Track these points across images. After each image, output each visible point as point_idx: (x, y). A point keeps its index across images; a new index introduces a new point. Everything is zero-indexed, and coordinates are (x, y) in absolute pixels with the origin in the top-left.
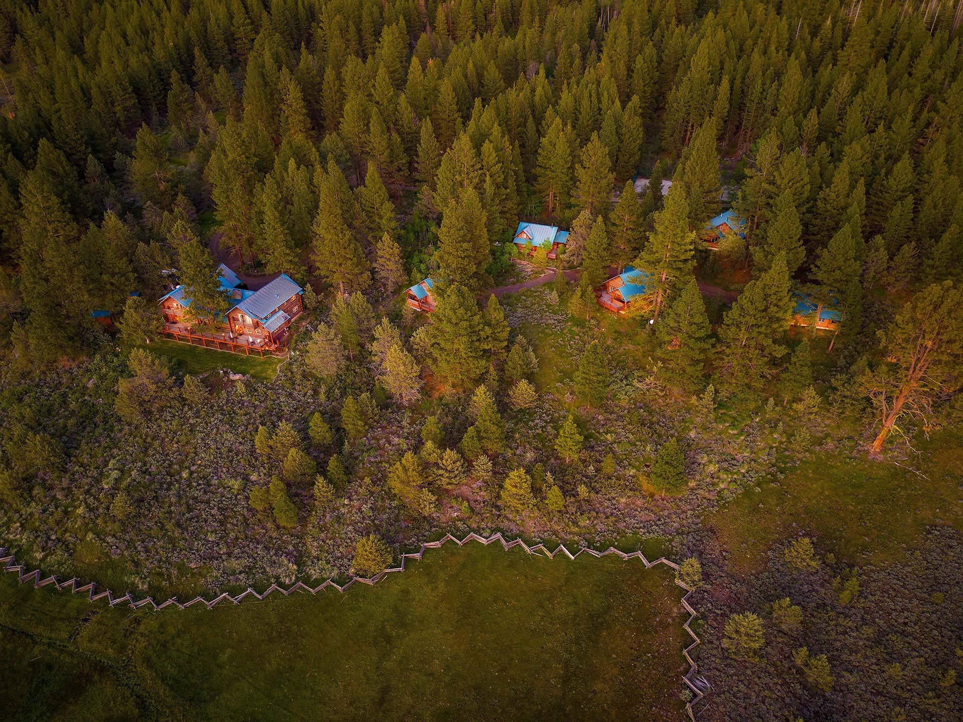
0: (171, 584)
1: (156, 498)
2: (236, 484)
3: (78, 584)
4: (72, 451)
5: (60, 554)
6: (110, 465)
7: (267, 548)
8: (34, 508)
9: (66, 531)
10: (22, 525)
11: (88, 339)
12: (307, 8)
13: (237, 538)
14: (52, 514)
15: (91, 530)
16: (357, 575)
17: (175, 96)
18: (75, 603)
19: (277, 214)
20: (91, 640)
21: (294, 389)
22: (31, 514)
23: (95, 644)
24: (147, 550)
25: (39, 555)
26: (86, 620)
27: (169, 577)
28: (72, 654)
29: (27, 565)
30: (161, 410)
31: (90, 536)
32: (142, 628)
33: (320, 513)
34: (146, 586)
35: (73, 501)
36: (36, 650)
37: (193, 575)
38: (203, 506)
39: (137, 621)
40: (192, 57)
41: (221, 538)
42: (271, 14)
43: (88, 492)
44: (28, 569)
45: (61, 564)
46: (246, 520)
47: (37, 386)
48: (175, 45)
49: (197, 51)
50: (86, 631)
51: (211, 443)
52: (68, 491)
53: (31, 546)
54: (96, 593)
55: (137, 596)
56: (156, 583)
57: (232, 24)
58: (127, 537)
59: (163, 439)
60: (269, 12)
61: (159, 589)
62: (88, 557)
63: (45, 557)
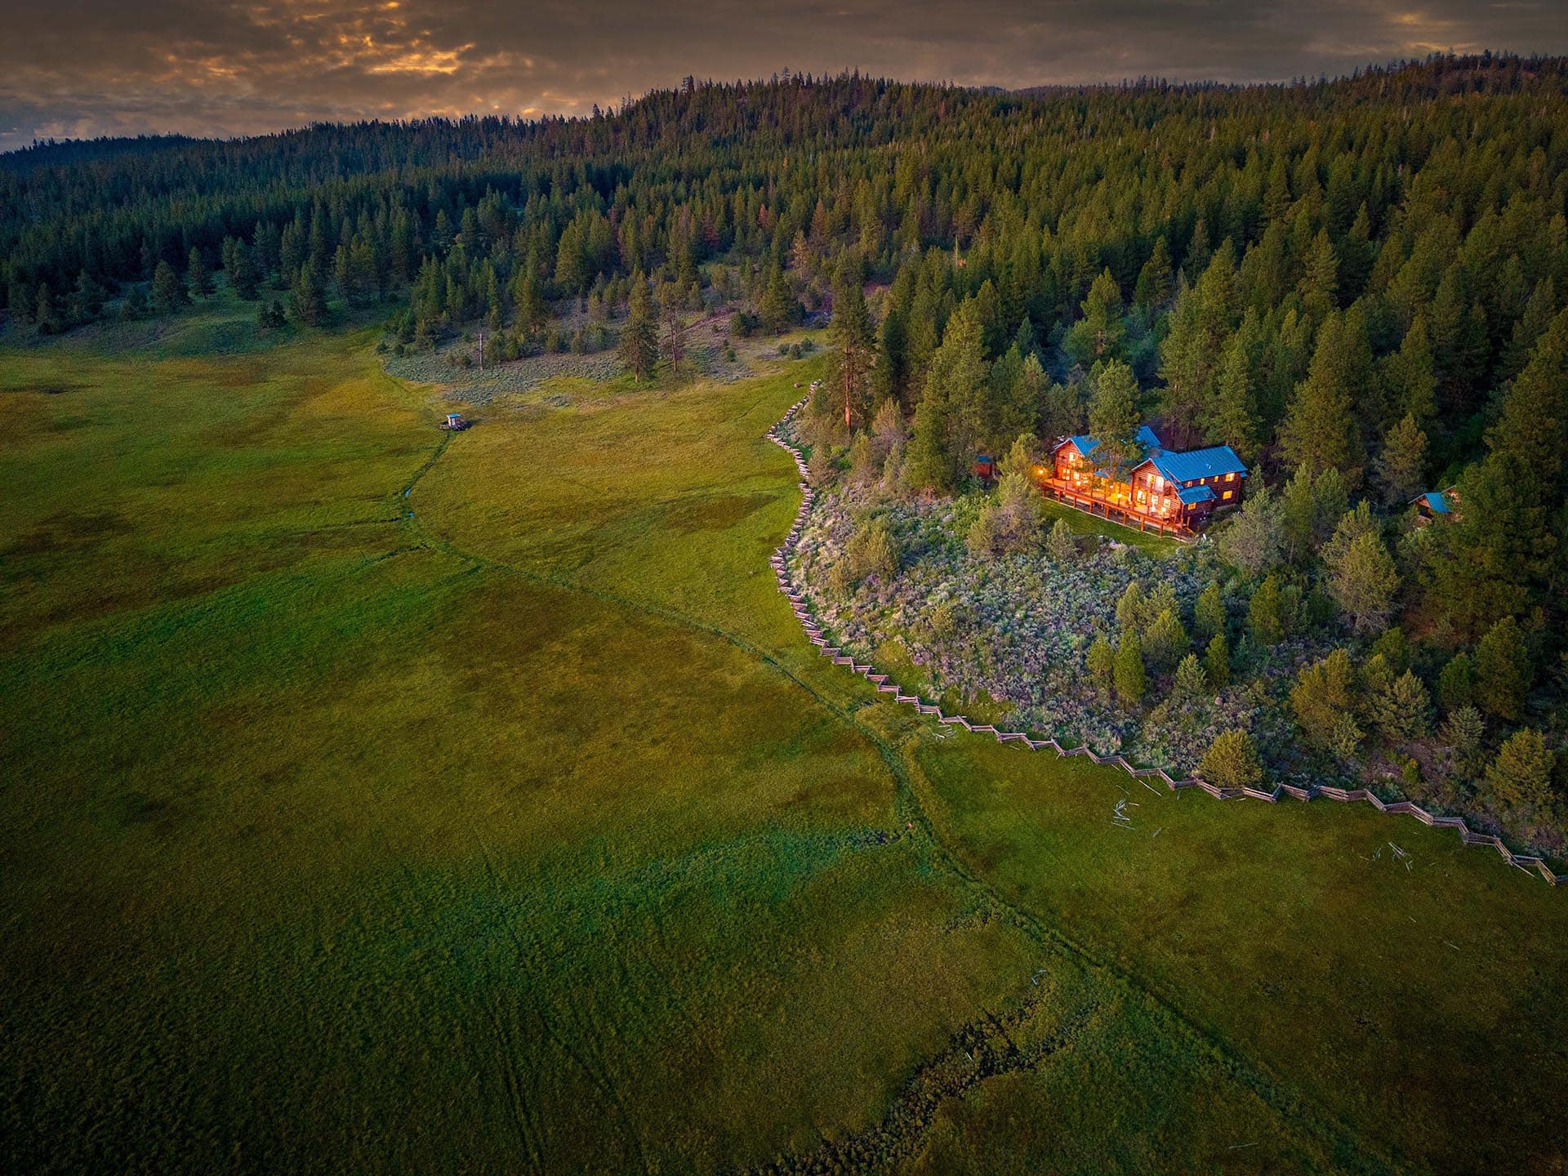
0: (965, 704)
1: (979, 624)
2: (1076, 640)
3: (871, 672)
4: (907, 566)
5: (864, 644)
6: (942, 586)
7: (1090, 713)
8: (854, 603)
9: (876, 628)
10: (838, 613)
11: (961, 477)
12: (1388, 184)
13: (1056, 690)
14: (869, 611)
15: (901, 634)
16: (1201, 777)
17: (1152, 270)
18: (863, 687)
19: (1246, 360)
20: (868, 718)
21: (1191, 574)
22: (849, 607)
23: (870, 723)
24: (951, 666)
25: (845, 639)
26: (867, 703)
27: (966, 698)
28: (847, 721)
29: (831, 641)
30: (1016, 553)
31: (898, 638)
32: (920, 730)
33: (1176, 702)
34: (937, 698)
35: (893, 607)
36: (817, 706)
37: (992, 706)
38: (1028, 646)
39: (918, 724)
40: (1189, 232)
41: (1038, 682)
42: (1325, 189)
43: (910, 603)
44: (831, 645)
45: (861, 652)
46: (1074, 676)
47: (893, 511)
48: (1173, 221)
49: (1199, 226)
50: (865, 711)
51: (1062, 597)
52: (891, 598)
53: (840, 631)
54: (885, 683)
55: (924, 701)
56: (949, 699)
57: (1262, 200)
58: (935, 649)
59: (1006, 580)
60: (1323, 187)
61: (950, 705)
62: (889, 655)
63: (851, 642)
